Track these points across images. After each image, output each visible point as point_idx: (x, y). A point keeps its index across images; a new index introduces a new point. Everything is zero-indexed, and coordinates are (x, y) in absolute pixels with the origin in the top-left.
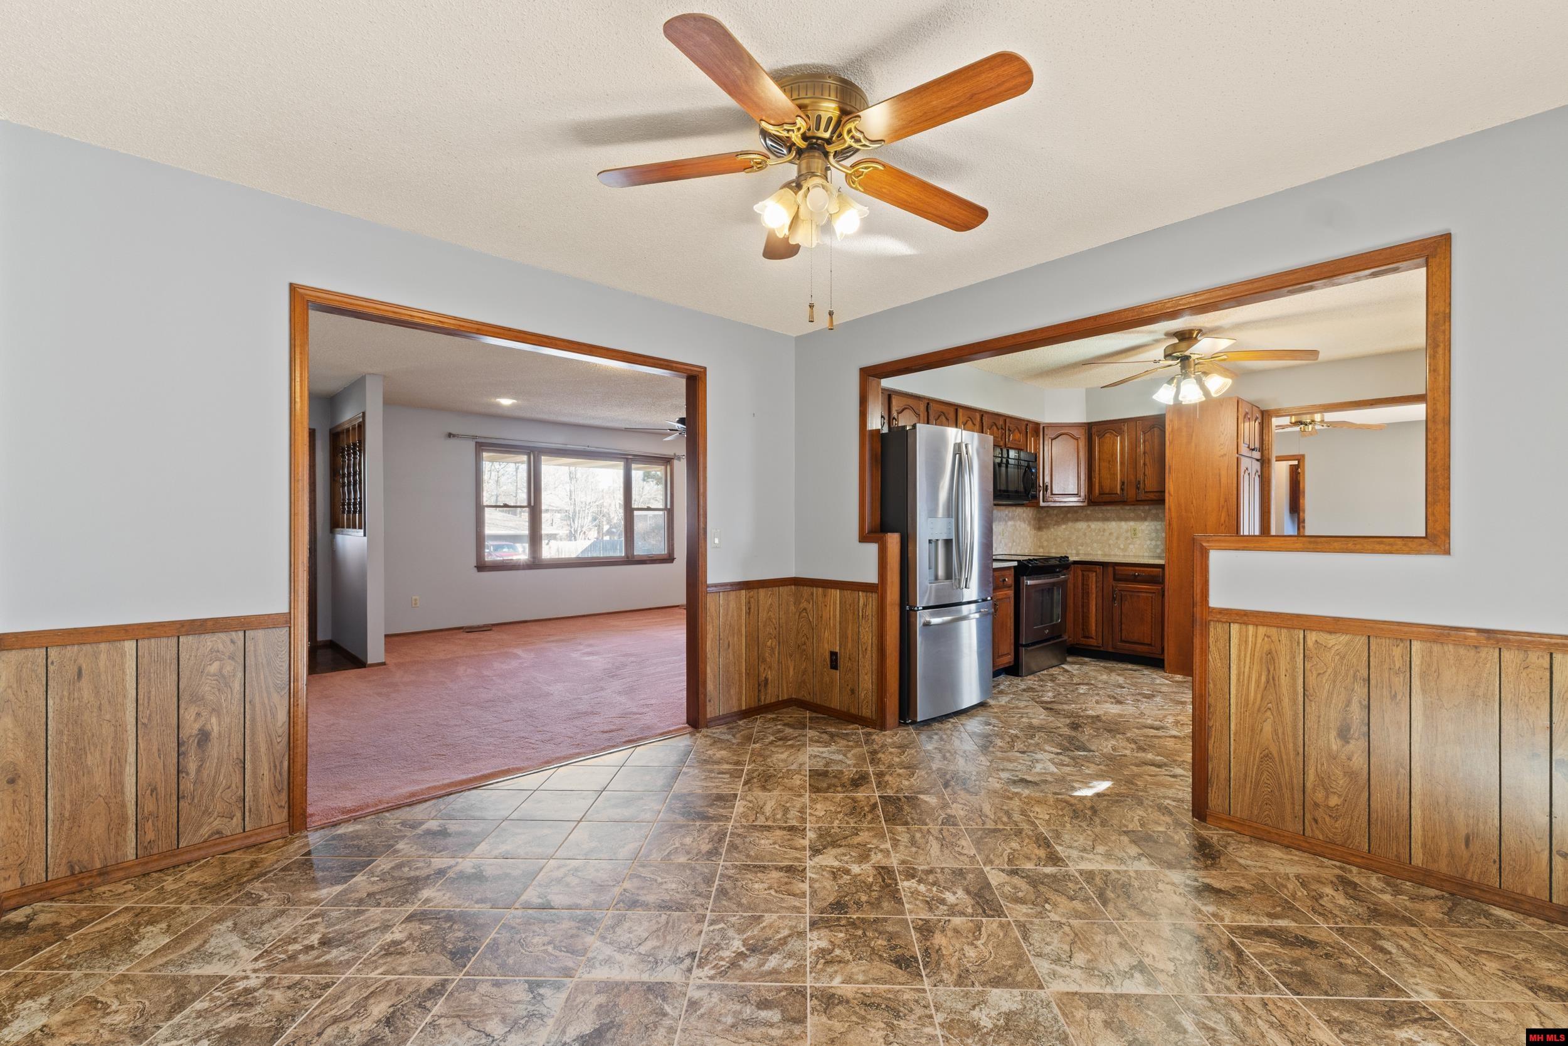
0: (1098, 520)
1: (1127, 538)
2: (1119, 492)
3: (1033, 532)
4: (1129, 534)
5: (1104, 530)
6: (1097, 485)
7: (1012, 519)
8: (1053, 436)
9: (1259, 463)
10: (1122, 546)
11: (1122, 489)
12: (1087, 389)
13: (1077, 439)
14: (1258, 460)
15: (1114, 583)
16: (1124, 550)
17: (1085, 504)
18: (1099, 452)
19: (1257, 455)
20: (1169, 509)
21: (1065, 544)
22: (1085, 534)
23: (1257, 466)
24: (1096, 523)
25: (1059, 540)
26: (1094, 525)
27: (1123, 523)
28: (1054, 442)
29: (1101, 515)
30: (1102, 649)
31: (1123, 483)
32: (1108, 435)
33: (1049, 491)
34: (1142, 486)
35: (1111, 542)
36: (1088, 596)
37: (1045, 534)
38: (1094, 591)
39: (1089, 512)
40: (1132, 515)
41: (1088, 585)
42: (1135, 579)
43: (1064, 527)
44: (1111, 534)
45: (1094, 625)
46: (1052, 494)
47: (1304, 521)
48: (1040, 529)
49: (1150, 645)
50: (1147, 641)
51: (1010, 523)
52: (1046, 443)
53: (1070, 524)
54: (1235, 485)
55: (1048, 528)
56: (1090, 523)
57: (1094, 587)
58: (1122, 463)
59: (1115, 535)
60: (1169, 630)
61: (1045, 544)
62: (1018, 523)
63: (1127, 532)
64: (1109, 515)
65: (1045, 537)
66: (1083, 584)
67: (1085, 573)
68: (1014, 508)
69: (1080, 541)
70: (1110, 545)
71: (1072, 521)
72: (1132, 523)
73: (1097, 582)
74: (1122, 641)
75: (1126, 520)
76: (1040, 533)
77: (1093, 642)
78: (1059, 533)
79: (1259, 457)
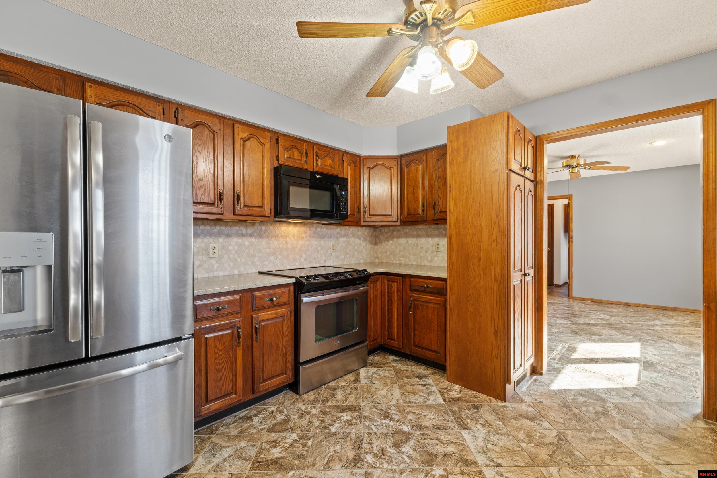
0: (413, 236)
1: (433, 252)
2: (420, 212)
3: (369, 246)
4: (434, 249)
5: (417, 245)
6: (406, 207)
7: (346, 235)
8: (371, 166)
9: (532, 184)
10: (429, 258)
11: (423, 210)
12: (398, 127)
13: (390, 169)
14: (532, 181)
15: (410, 293)
16: (431, 261)
17: (398, 223)
18: (407, 179)
19: (528, 174)
20: (450, 226)
21: (392, 256)
22: (405, 248)
23: (530, 185)
24: (412, 239)
25: (388, 253)
26: (412, 241)
27: (430, 239)
28: (371, 171)
29: (415, 233)
30: (402, 350)
31: (423, 205)
32: (413, 165)
33: (367, 212)
34: (437, 207)
35: (422, 255)
36: (392, 304)
37: (379, 248)
38: (396, 299)
39: (407, 231)
40: (436, 232)
41: (391, 294)
42: (425, 291)
43: (391, 242)
44: (422, 248)
45: (395, 329)
46: (370, 215)
47: (572, 238)
48: (376, 244)
49: (436, 352)
50: (434, 348)
51: (342, 239)
52: (365, 171)
53: (395, 240)
54: (505, 200)
55: (381, 243)
56: (408, 239)
57: (395, 295)
58: (423, 188)
59: (424, 249)
60: (451, 341)
61: (380, 255)
62: (352, 240)
63: (432, 246)
64: (420, 233)
65: (379, 250)
66: (388, 293)
67: (390, 283)
68: (334, 227)
69: (401, 254)
70: (421, 257)
71: (396, 238)
72: (436, 239)
73: (398, 291)
74: (416, 346)
75: (432, 236)
76: (376, 247)
77: (395, 343)
78: (388, 247)
79: (532, 179)
